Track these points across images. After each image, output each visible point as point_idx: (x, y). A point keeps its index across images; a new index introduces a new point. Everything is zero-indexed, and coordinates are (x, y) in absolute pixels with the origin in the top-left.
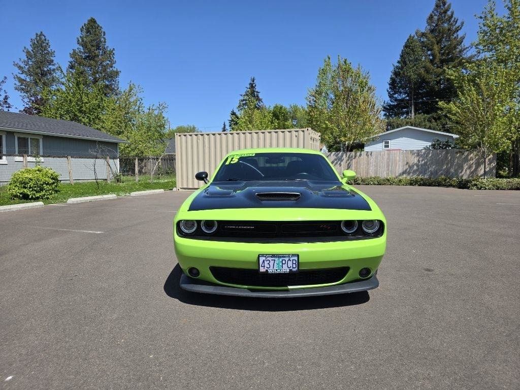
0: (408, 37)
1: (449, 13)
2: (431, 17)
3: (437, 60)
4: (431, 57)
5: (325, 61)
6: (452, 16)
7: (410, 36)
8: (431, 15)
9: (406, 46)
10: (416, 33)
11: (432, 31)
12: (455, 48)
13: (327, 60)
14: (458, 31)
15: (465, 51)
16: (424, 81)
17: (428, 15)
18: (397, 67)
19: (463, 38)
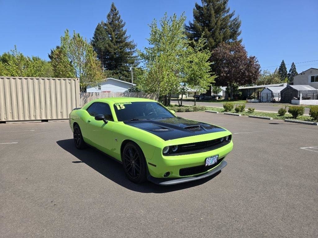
0: (98, 24)
1: (118, 16)
2: (109, 16)
3: (114, 41)
4: (111, 39)
5: (65, 33)
6: (119, 18)
7: (99, 24)
8: (109, 14)
9: (97, 29)
10: (102, 23)
11: (110, 24)
12: (122, 36)
13: (66, 32)
14: (123, 27)
15: (127, 39)
16: (108, 51)
17: (107, 14)
18: (93, 41)
19: (125, 31)
